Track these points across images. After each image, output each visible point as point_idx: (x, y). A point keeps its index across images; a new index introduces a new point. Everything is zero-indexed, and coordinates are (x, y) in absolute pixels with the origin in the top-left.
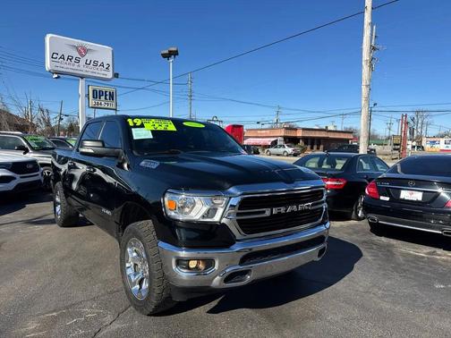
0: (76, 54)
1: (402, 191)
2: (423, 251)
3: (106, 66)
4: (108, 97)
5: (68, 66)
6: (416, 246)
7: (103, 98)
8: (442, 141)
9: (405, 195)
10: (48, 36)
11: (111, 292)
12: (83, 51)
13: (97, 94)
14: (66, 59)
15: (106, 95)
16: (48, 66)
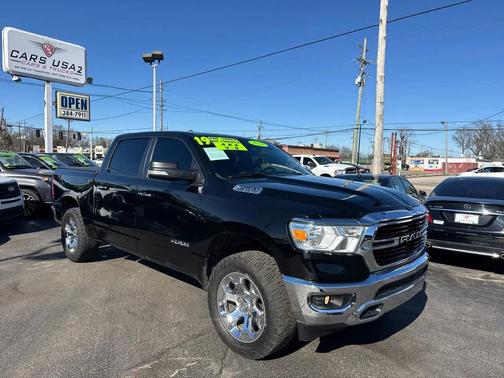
0: (40, 53)
1: (457, 215)
2: (478, 275)
3: (77, 69)
4: (80, 106)
5: (32, 67)
6: (469, 270)
7: (74, 106)
8: (426, 160)
9: (460, 218)
10: (6, 31)
11: (195, 337)
12: (50, 50)
13: (67, 102)
14: (28, 58)
15: (77, 103)
16: (6, 66)
